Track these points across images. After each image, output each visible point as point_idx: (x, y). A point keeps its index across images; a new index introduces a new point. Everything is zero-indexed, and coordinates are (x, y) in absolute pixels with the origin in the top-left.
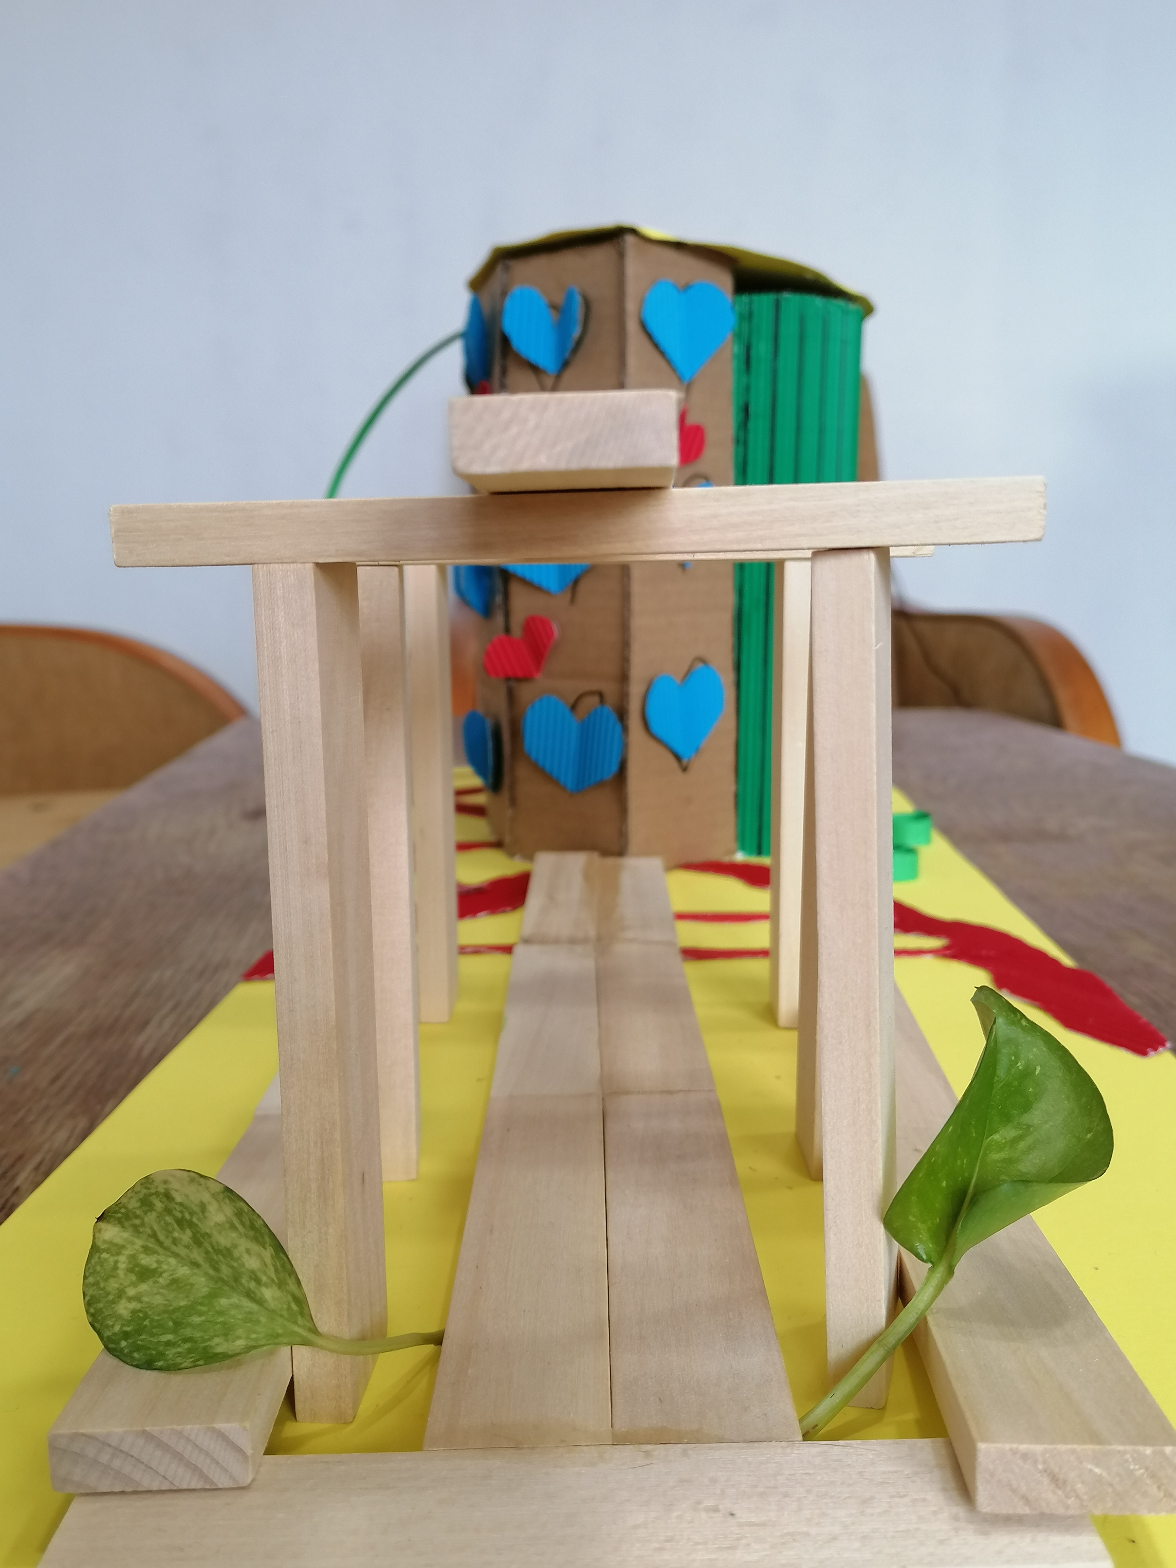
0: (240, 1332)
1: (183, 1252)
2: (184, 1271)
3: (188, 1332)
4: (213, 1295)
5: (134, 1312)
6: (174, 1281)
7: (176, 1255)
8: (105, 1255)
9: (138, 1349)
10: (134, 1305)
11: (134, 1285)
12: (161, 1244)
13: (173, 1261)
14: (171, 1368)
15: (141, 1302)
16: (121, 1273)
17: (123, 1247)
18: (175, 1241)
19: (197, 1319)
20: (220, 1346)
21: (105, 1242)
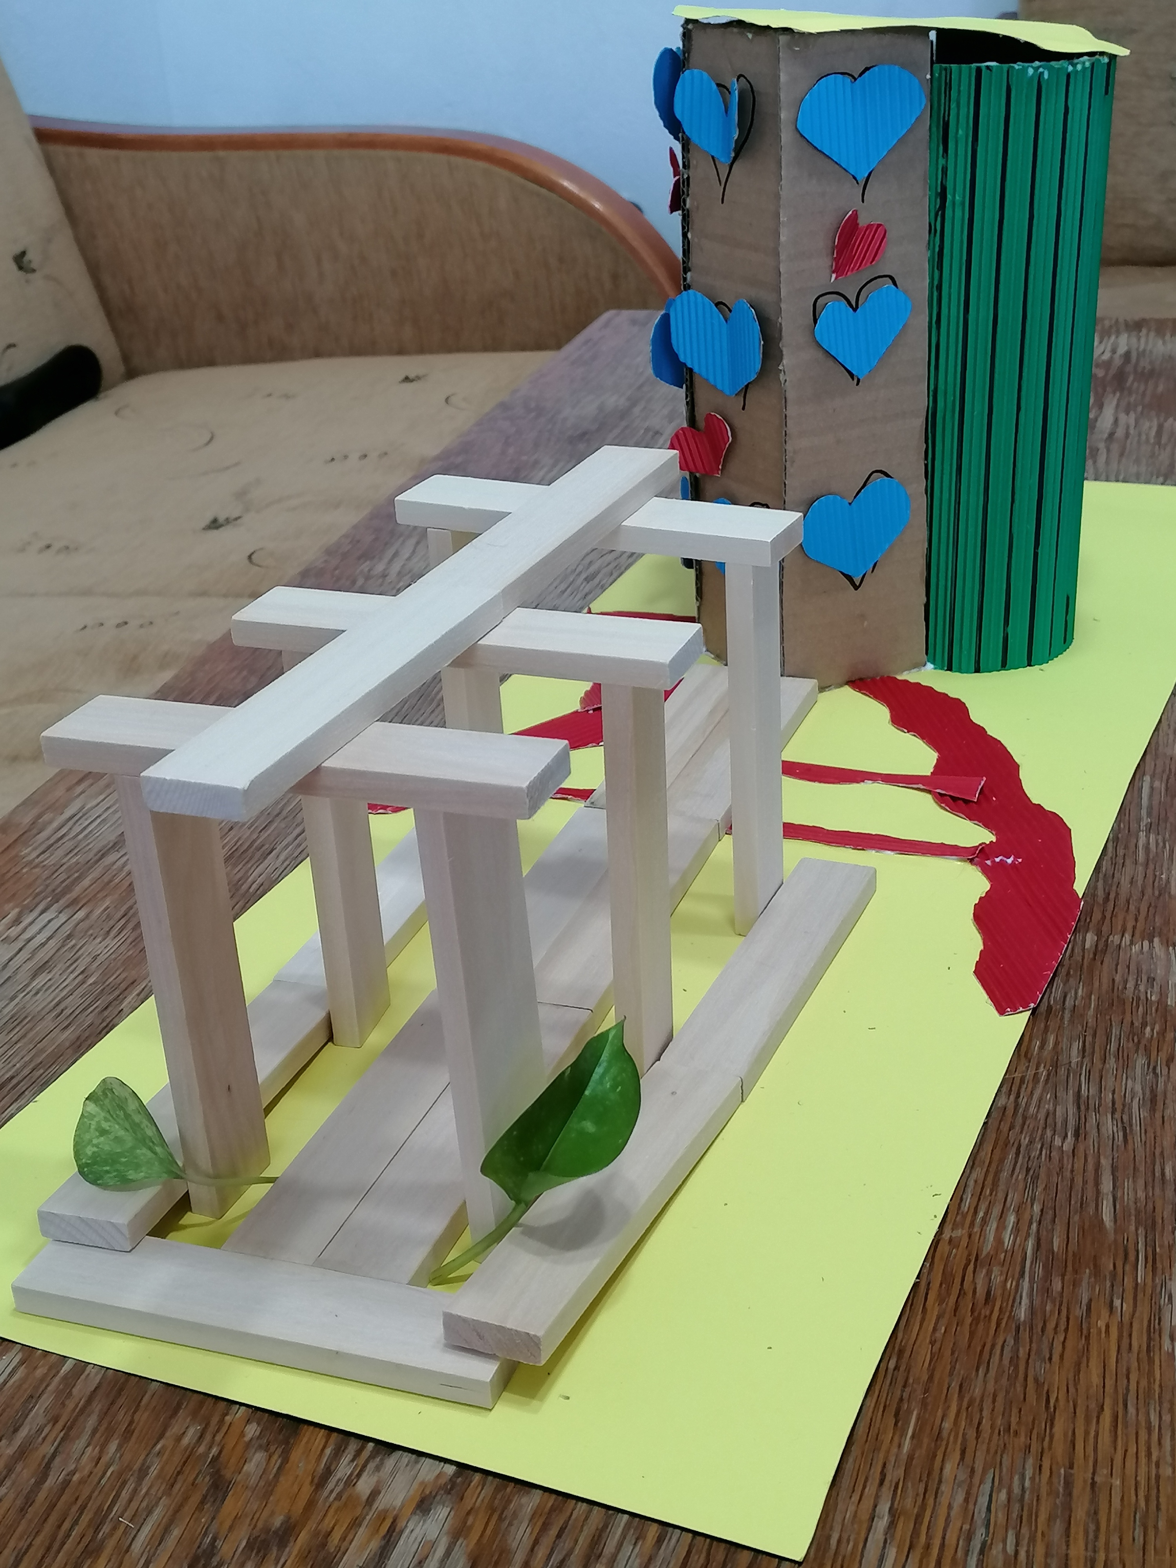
0: (143, 1169)
1: (121, 1122)
2: (121, 1133)
3: (118, 1167)
4: (133, 1148)
5: (94, 1153)
6: (116, 1137)
7: (118, 1124)
8: (86, 1120)
9: (91, 1173)
10: (95, 1149)
11: (98, 1137)
12: (112, 1116)
13: (117, 1127)
14: (105, 1187)
15: (98, 1148)
16: (92, 1130)
17: (95, 1116)
18: (117, 1116)
19: (123, 1160)
20: (131, 1175)
21: (87, 1112)
